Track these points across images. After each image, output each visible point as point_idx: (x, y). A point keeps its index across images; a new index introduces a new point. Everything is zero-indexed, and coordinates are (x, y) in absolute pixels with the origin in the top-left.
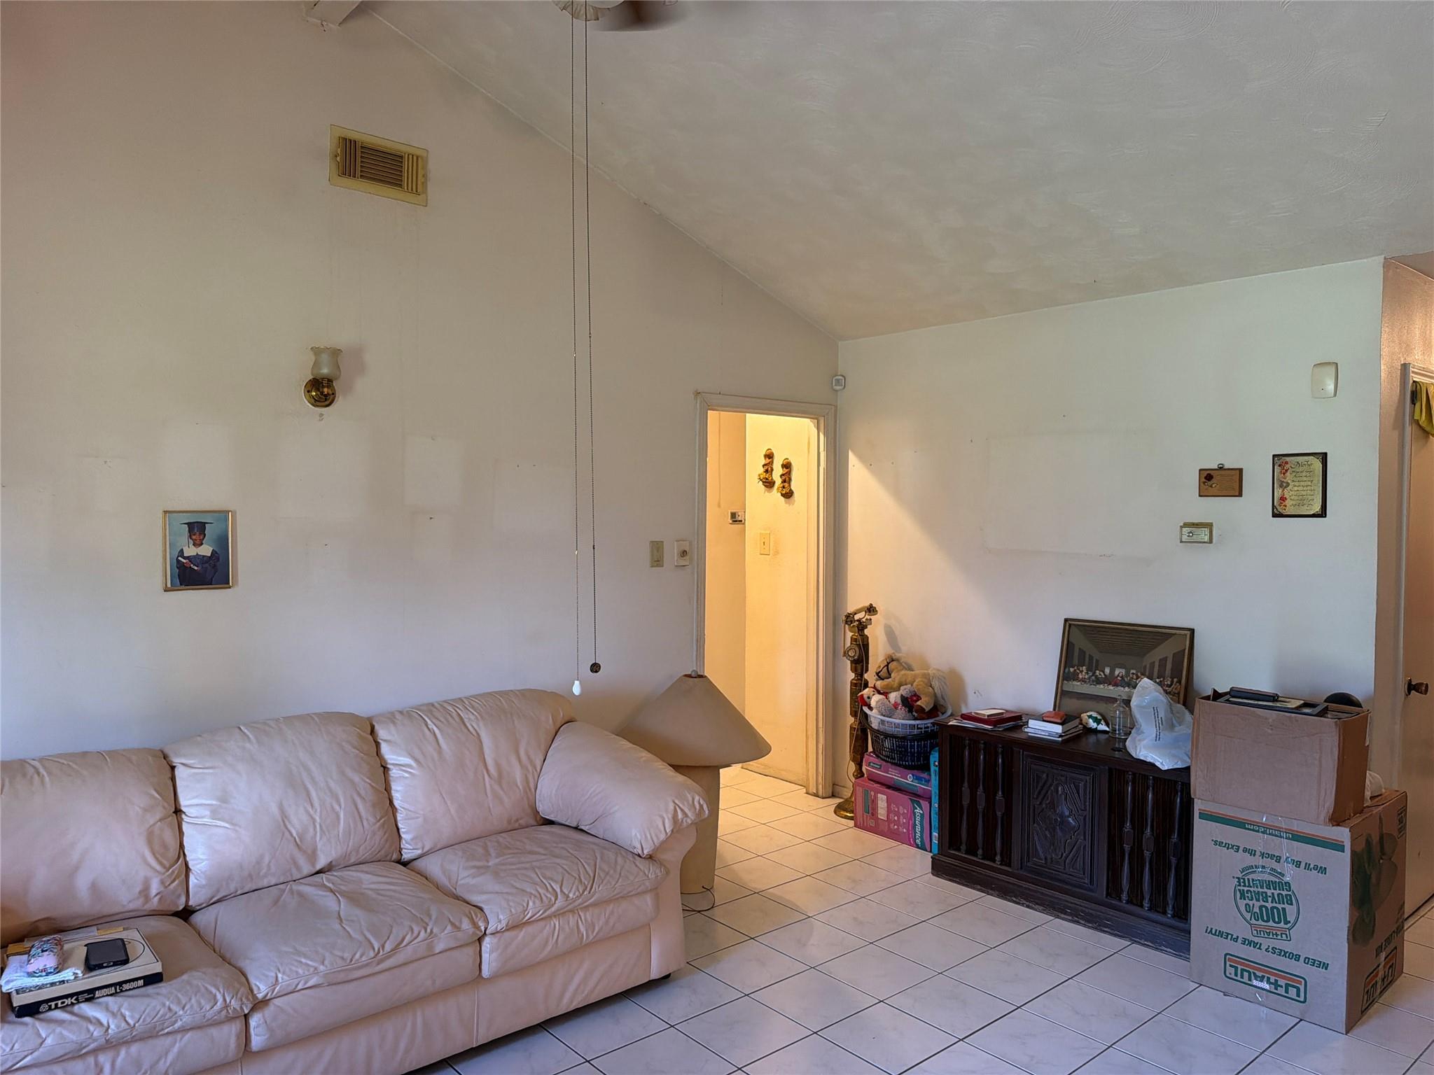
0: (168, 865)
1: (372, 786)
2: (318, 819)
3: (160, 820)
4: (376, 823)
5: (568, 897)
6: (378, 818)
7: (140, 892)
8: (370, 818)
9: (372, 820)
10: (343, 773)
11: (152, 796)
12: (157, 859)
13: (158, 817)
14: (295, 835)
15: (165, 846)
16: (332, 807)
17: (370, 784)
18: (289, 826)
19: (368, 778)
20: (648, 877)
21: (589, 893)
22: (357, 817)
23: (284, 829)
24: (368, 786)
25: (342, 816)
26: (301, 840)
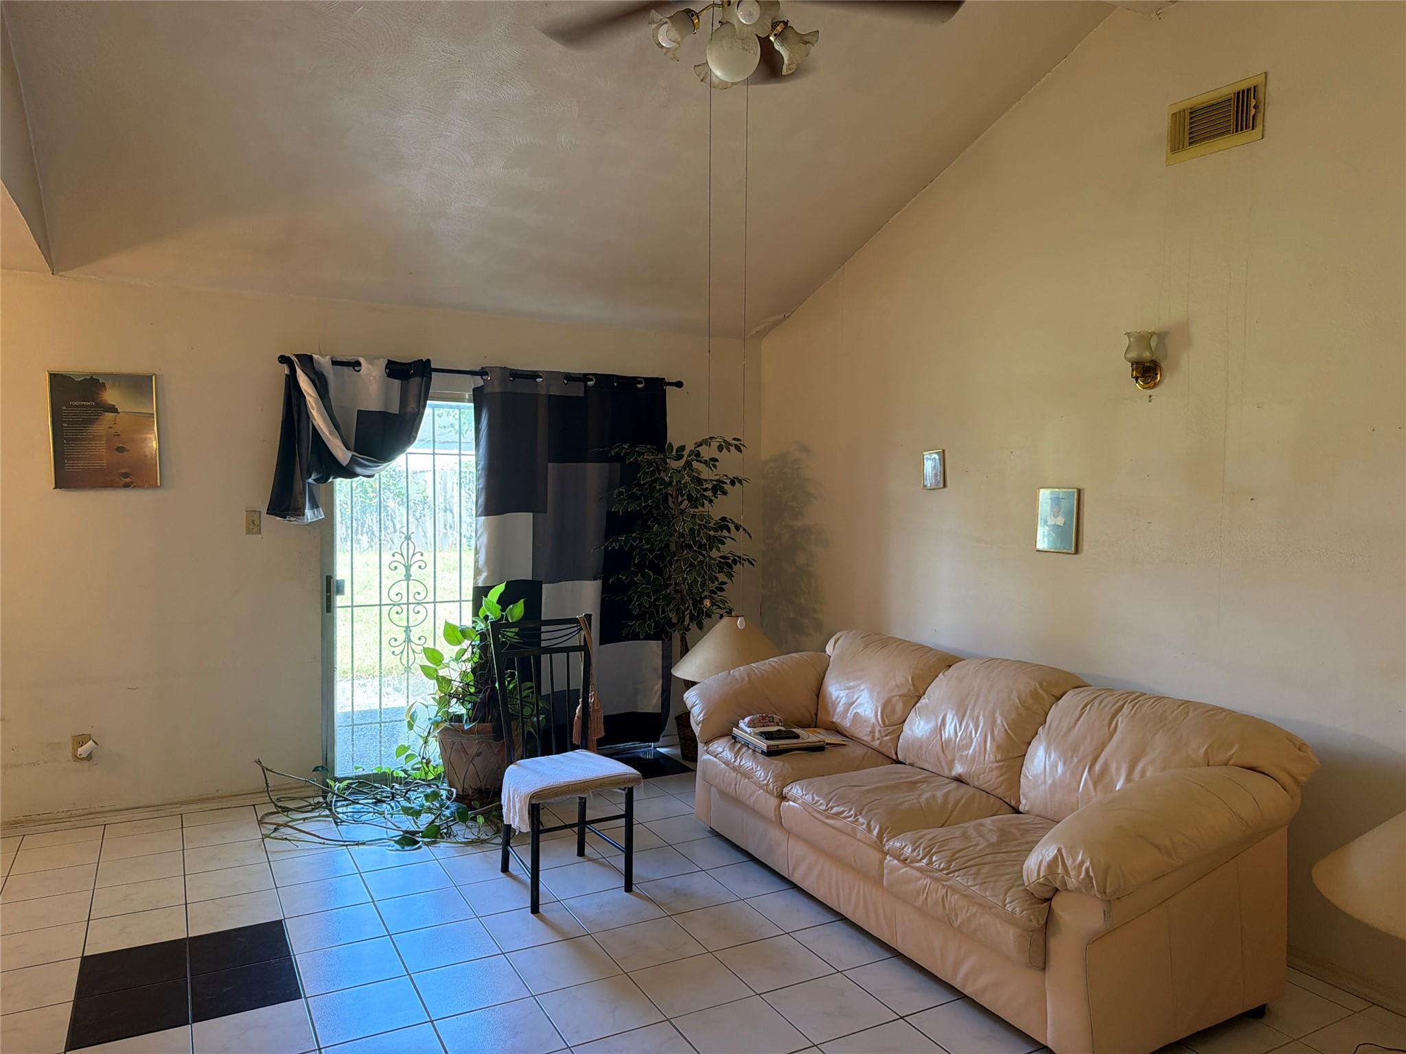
0: (887, 724)
1: (1007, 733)
2: (959, 735)
3: (899, 696)
4: (994, 762)
5: (932, 864)
6: (998, 759)
7: (870, 732)
8: (991, 755)
9: (992, 758)
10: (993, 712)
11: (908, 681)
12: (882, 717)
13: (899, 694)
14: (943, 739)
15: (893, 712)
16: (971, 733)
17: (1006, 730)
18: (943, 732)
19: (1007, 724)
20: (1005, 906)
21: (947, 874)
22: (983, 749)
23: (938, 732)
24: (1003, 730)
25: (974, 744)
26: (946, 746)
